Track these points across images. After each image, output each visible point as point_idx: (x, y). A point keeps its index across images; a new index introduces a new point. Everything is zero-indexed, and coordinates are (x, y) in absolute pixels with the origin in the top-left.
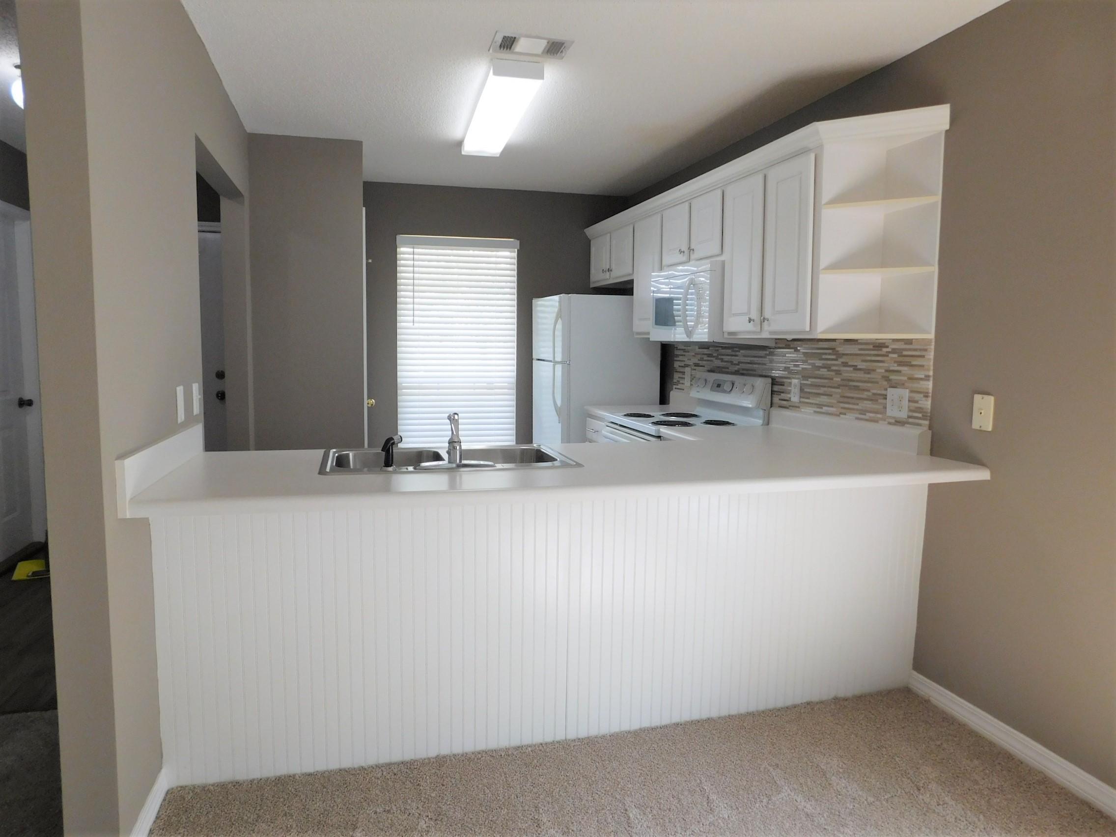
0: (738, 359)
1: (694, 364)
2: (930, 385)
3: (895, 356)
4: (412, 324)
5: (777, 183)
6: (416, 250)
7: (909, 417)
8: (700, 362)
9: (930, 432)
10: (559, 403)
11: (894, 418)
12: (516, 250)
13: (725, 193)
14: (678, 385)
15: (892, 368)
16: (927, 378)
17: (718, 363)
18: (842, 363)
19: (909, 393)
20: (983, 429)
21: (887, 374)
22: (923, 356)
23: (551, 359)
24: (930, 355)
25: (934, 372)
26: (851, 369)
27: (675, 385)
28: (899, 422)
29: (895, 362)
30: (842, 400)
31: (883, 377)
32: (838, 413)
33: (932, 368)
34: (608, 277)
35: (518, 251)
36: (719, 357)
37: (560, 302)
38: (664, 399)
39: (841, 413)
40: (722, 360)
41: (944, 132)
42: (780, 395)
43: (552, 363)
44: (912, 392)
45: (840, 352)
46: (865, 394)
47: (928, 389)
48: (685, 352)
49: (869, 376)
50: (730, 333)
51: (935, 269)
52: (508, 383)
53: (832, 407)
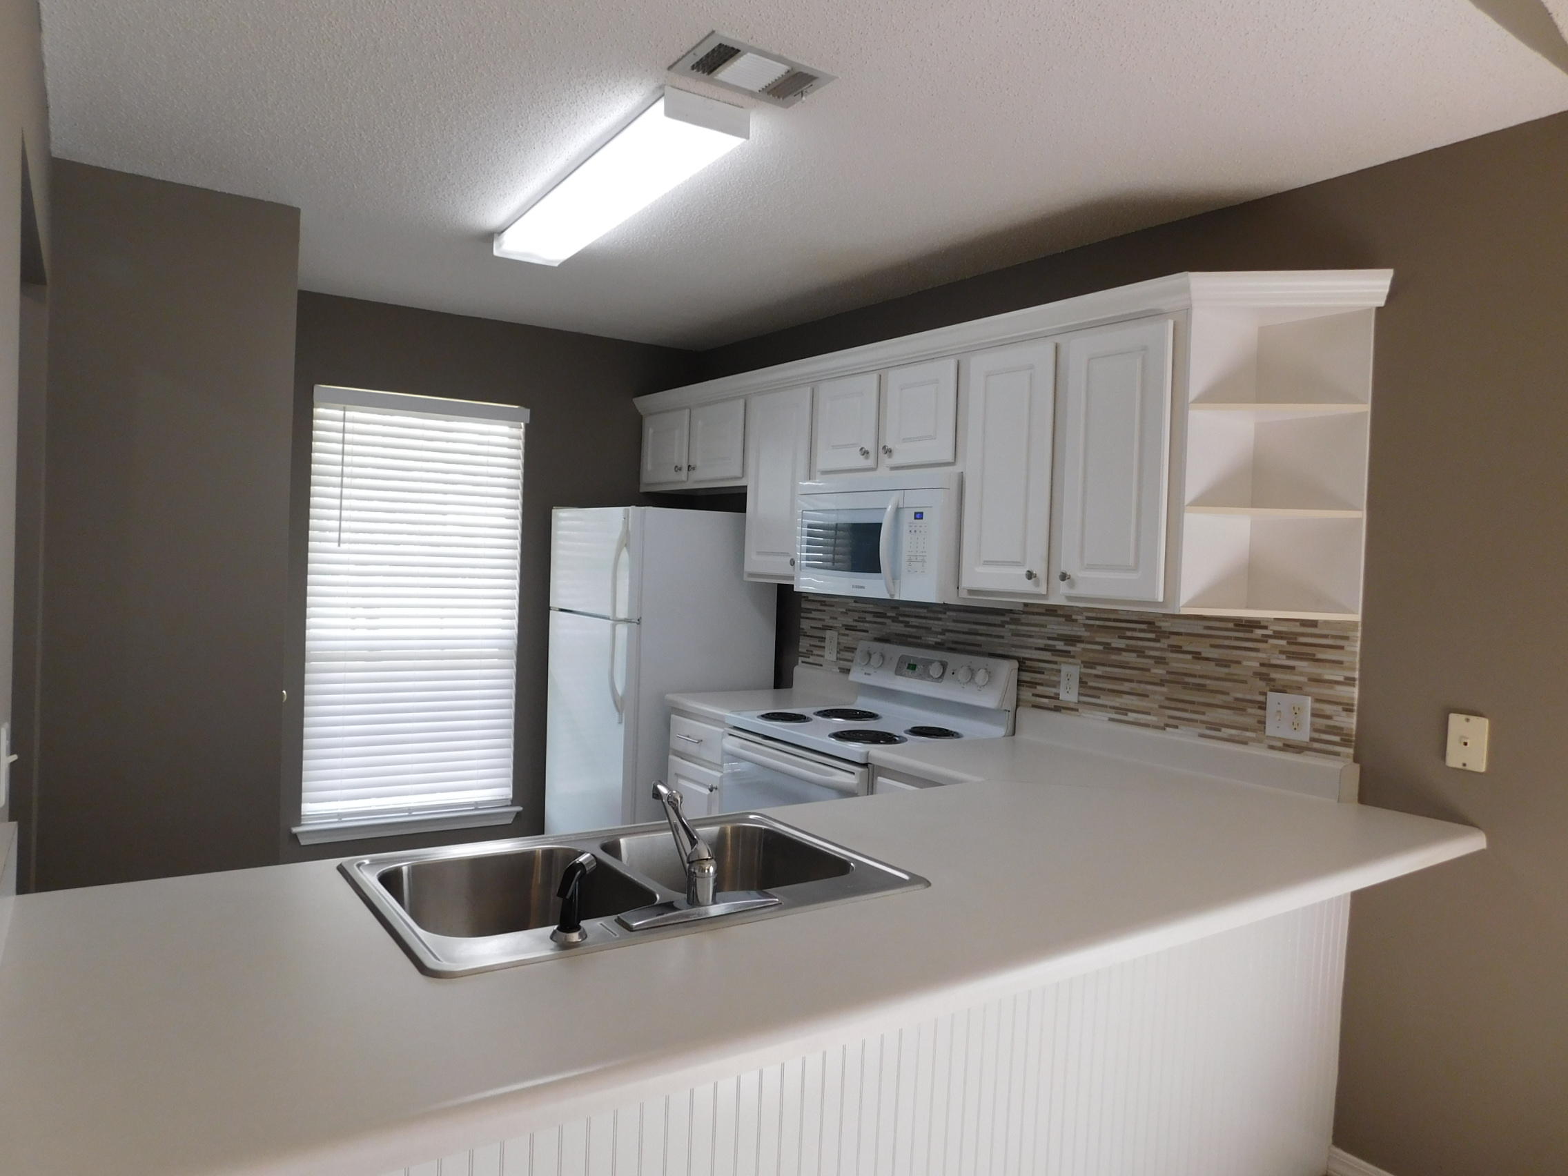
0: (942, 625)
1: (843, 625)
2: (1355, 692)
3: (1283, 642)
4: (337, 544)
5: (1089, 360)
6: (349, 414)
7: (1313, 740)
8: (855, 624)
9: (1357, 767)
10: (620, 690)
11: (1280, 739)
12: (522, 424)
13: (961, 365)
14: (809, 657)
15: (1274, 662)
16: (1349, 681)
17: (899, 628)
18: (1170, 646)
19: (1312, 702)
20: (1469, 768)
21: (1264, 670)
22: (1342, 648)
23: (608, 613)
24: (1356, 647)
25: (1361, 675)
26: (1189, 657)
27: (802, 656)
28: (1288, 747)
29: (1282, 652)
30: (1167, 703)
31: (1256, 674)
32: (1162, 725)
33: (1358, 666)
34: (684, 478)
35: (527, 426)
36: (901, 619)
37: (626, 518)
38: (782, 679)
39: (1167, 725)
40: (907, 625)
41: (1374, 310)
42: (1036, 688)
43: (611, 622)
44: (1317, 700)
45: (1163, 629)
46: (1218, 699)
47: (1353, 699)
48: (826, 605)
49: (1226, 670)
50: (971, 592)
51: (1361, 515)
52: (499, 648)
53: (1149, 714)
